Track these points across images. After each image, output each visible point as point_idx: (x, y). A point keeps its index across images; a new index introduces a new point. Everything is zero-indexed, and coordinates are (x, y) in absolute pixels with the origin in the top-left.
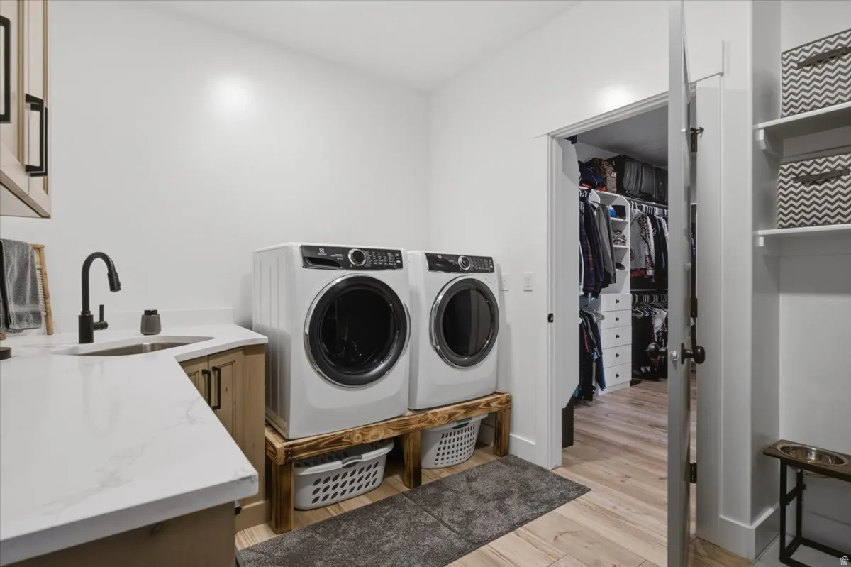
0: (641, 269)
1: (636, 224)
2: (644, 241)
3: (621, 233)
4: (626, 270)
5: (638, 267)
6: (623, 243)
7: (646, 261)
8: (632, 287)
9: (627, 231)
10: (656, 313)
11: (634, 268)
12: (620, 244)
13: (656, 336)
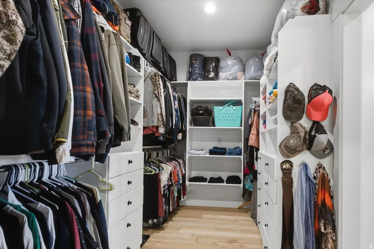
0: (153, 126)
1: (149, 81)
2: (156, 99)
3: (135, 87)
4: (139, 126)
5: (151, 125)
6: (137, 97)
7: (158, 118)
8: (144, 145)
9: (141, 86)
10: (163, 169)
11: (146, 125)
12: (134, 97)
13: (162, 189)
